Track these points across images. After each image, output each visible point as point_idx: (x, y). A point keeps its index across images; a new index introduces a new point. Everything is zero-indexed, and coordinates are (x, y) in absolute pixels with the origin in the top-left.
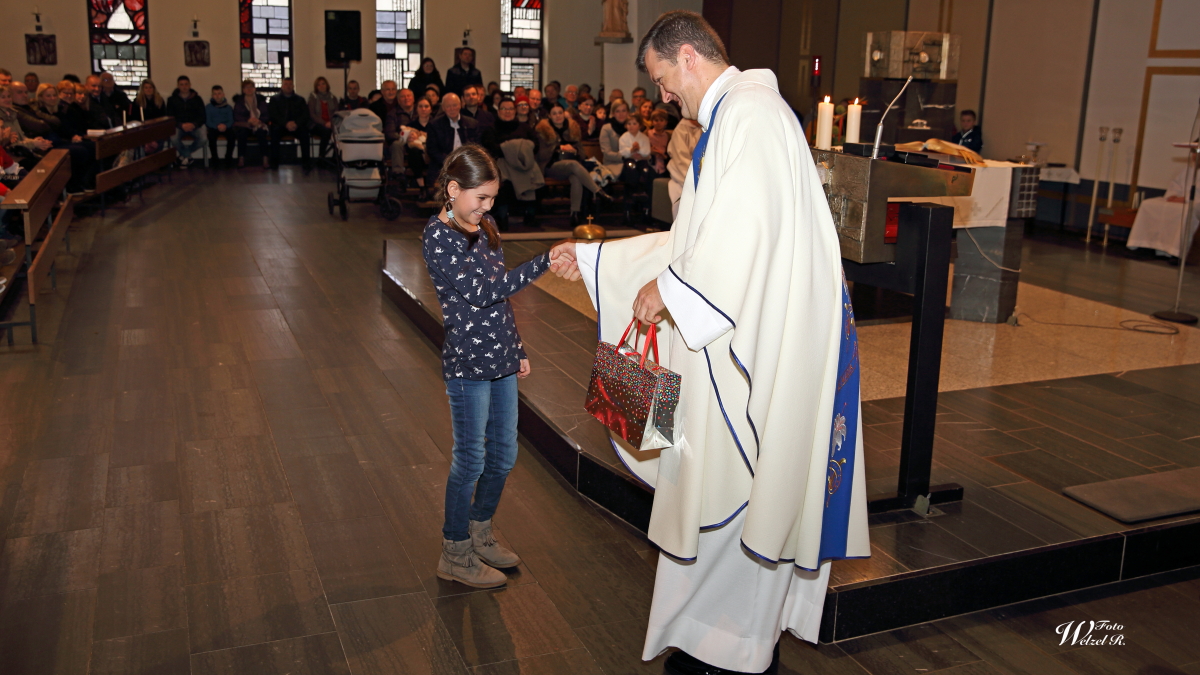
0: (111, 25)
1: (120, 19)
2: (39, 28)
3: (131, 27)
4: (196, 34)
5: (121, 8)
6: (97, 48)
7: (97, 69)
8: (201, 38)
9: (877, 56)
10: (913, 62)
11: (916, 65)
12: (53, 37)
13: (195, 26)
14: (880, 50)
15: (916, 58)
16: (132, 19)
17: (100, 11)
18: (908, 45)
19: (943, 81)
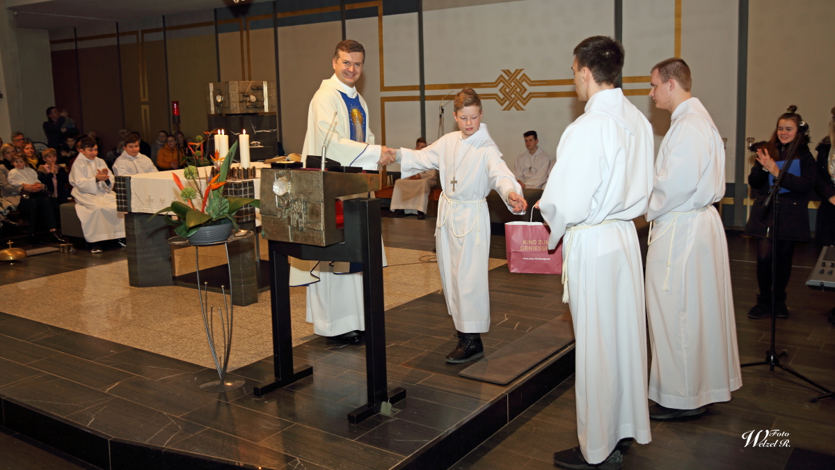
9: (219, 99)
10: (246, 102)
11: (248, 104)
14: (221, 95)
15: (248, 99)
18: (242, 91)
19: (267, 113)
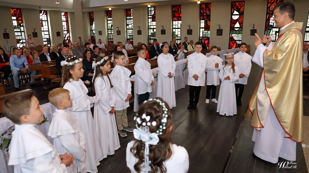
0: (235, 26)
1: (237, 25)
2: (220, 28)
3: (239, 27)
4: (254, 28)
5: (238, 22)
6: (232, 32)
7: (231, 36)
8: (255, 29)
12: (222, 29)
13: (254, 26)
16: (240, 25)
17: (233, 23)
